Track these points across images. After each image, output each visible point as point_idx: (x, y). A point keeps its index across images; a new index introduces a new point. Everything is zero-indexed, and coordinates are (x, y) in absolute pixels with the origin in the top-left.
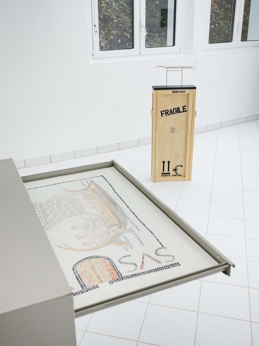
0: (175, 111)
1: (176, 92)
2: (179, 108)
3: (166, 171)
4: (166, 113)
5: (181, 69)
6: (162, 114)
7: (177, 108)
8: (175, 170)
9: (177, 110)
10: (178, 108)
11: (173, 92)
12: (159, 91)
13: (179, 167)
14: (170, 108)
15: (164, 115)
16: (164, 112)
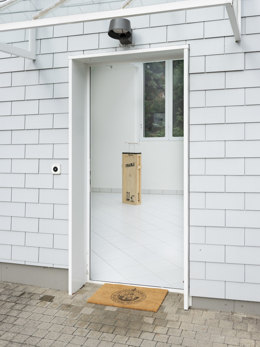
1: (130, 155)
3: (128, 198)
4: (128, 166)
5: (134, 144)
6: (126, 166)
8: (131, 198)
10: (132, 164)
11: (129, 155)
12: (124, 154)
13: (133, 197)
14: (129, 163)
15: (127, 167)
16: (127, 165)
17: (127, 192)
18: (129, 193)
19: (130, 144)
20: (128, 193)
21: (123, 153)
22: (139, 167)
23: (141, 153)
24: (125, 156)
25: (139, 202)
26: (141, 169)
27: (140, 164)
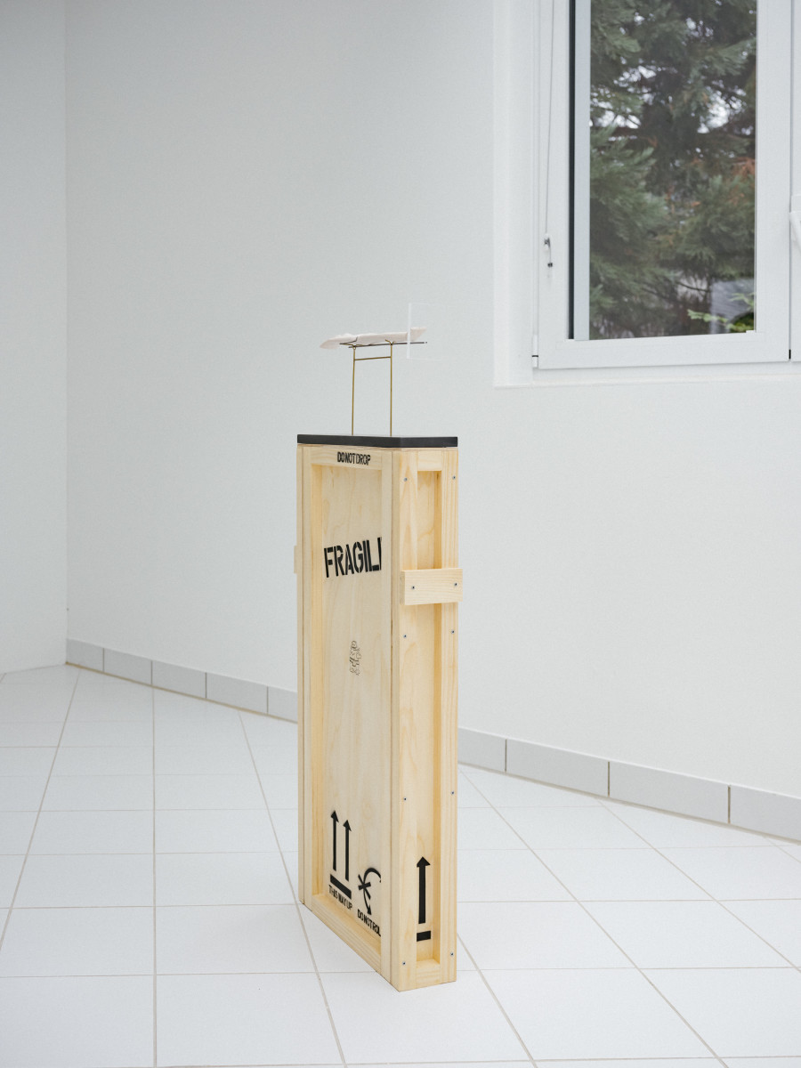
0: (360, 556)
1: (347, 458)
2: (368, 542)
3: (341, 877)
4: (338, 561)
5: (385, 350)
6: (328, 562)
7: (364, 542)
9: (362, 552)
10: (365, 547)
12: (310, 449)
13: (372, 877)
14: (346, 539)
15: (332, 568)
16: (331, 556)
17: (334, 816)
18: (347, 825)
19: (360, 352)
20: (341, 830)
21: (303, 439)
22: (423, 588)
23: (452, 442)
24: (319, 469)
25: (435, 957)
26: (454, 606)
27: (445, 557)
